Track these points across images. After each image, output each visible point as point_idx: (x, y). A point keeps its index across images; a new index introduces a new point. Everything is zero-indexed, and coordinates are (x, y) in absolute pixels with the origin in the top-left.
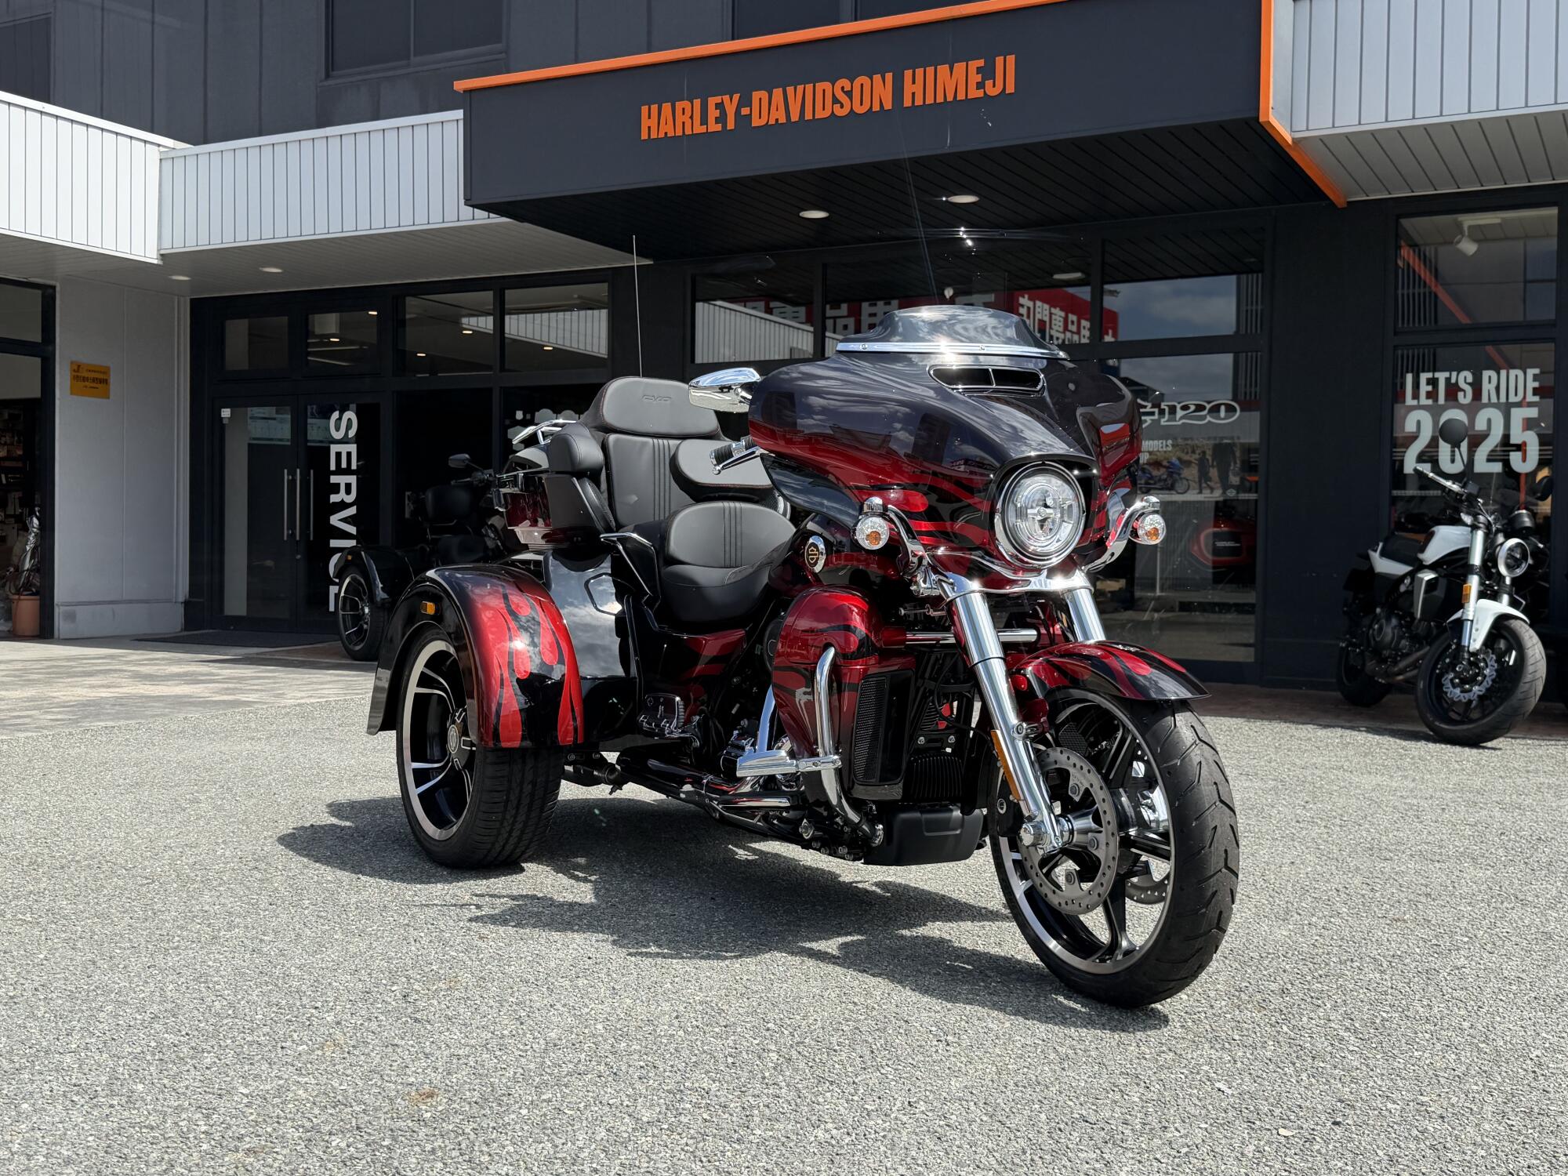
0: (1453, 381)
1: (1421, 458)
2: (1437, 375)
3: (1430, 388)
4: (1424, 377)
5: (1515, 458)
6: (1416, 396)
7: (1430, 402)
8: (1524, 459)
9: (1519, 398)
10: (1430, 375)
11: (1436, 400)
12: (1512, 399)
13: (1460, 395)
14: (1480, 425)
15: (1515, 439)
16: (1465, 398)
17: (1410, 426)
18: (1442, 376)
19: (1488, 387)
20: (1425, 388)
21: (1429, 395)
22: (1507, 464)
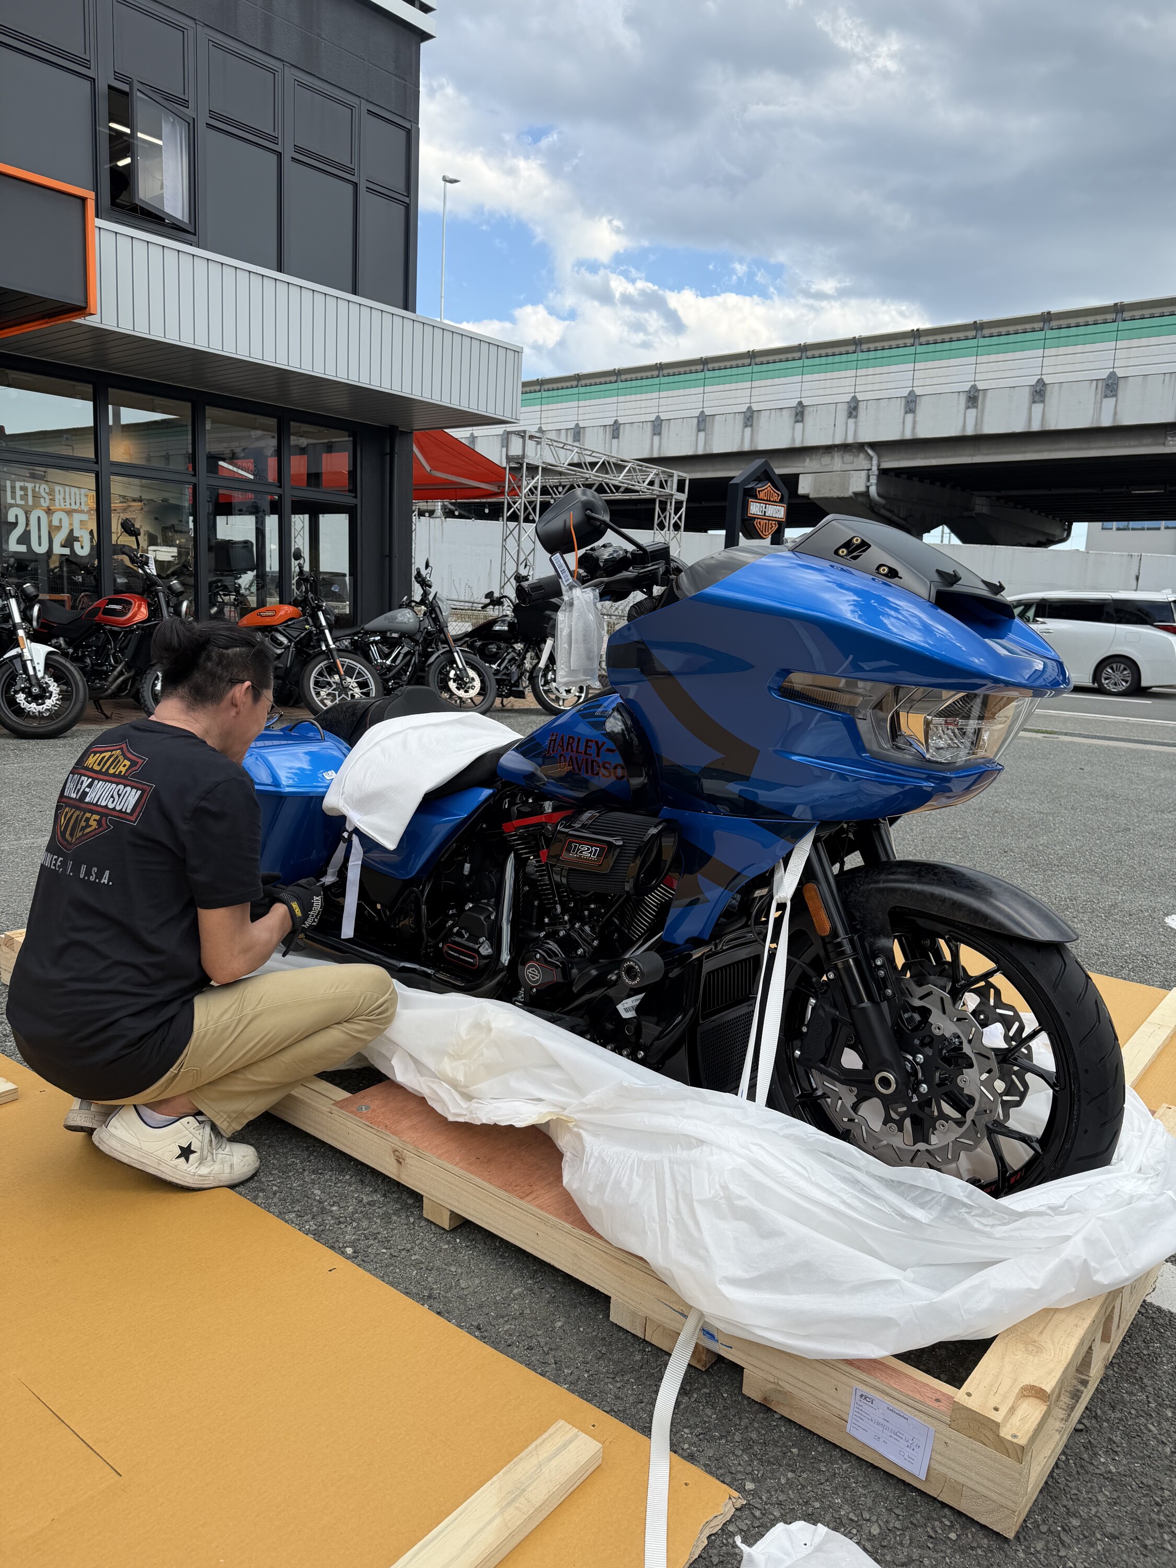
0: (37, 489)
1: (20, 541)
2: (27, 484)
3: (22, 493)
4: (18, 484)
5: (77, 545)
6: (13, 497)
7: (23, 503)
8: (82, 547)
9: (76, 507)
10: (22, 484)
11: (27, 501)
12: (74, 507)
13: (42, 500)
14: (56, 523)
15: (76, 534)
16: (45, 503)
17: (11, 519)
18: (30, 486)
19: (58, 497)
20: (19, 493)
21: (22, 498)
22: (72, 550)
